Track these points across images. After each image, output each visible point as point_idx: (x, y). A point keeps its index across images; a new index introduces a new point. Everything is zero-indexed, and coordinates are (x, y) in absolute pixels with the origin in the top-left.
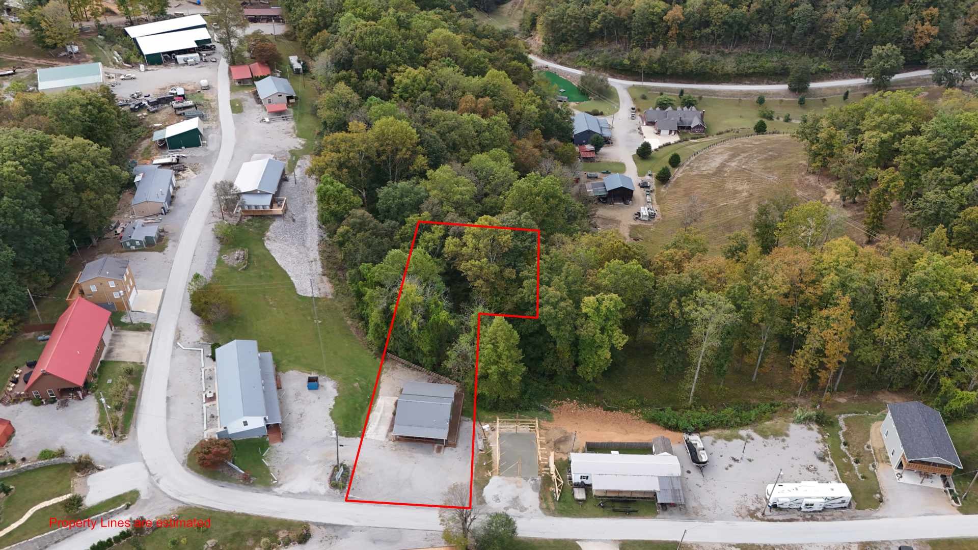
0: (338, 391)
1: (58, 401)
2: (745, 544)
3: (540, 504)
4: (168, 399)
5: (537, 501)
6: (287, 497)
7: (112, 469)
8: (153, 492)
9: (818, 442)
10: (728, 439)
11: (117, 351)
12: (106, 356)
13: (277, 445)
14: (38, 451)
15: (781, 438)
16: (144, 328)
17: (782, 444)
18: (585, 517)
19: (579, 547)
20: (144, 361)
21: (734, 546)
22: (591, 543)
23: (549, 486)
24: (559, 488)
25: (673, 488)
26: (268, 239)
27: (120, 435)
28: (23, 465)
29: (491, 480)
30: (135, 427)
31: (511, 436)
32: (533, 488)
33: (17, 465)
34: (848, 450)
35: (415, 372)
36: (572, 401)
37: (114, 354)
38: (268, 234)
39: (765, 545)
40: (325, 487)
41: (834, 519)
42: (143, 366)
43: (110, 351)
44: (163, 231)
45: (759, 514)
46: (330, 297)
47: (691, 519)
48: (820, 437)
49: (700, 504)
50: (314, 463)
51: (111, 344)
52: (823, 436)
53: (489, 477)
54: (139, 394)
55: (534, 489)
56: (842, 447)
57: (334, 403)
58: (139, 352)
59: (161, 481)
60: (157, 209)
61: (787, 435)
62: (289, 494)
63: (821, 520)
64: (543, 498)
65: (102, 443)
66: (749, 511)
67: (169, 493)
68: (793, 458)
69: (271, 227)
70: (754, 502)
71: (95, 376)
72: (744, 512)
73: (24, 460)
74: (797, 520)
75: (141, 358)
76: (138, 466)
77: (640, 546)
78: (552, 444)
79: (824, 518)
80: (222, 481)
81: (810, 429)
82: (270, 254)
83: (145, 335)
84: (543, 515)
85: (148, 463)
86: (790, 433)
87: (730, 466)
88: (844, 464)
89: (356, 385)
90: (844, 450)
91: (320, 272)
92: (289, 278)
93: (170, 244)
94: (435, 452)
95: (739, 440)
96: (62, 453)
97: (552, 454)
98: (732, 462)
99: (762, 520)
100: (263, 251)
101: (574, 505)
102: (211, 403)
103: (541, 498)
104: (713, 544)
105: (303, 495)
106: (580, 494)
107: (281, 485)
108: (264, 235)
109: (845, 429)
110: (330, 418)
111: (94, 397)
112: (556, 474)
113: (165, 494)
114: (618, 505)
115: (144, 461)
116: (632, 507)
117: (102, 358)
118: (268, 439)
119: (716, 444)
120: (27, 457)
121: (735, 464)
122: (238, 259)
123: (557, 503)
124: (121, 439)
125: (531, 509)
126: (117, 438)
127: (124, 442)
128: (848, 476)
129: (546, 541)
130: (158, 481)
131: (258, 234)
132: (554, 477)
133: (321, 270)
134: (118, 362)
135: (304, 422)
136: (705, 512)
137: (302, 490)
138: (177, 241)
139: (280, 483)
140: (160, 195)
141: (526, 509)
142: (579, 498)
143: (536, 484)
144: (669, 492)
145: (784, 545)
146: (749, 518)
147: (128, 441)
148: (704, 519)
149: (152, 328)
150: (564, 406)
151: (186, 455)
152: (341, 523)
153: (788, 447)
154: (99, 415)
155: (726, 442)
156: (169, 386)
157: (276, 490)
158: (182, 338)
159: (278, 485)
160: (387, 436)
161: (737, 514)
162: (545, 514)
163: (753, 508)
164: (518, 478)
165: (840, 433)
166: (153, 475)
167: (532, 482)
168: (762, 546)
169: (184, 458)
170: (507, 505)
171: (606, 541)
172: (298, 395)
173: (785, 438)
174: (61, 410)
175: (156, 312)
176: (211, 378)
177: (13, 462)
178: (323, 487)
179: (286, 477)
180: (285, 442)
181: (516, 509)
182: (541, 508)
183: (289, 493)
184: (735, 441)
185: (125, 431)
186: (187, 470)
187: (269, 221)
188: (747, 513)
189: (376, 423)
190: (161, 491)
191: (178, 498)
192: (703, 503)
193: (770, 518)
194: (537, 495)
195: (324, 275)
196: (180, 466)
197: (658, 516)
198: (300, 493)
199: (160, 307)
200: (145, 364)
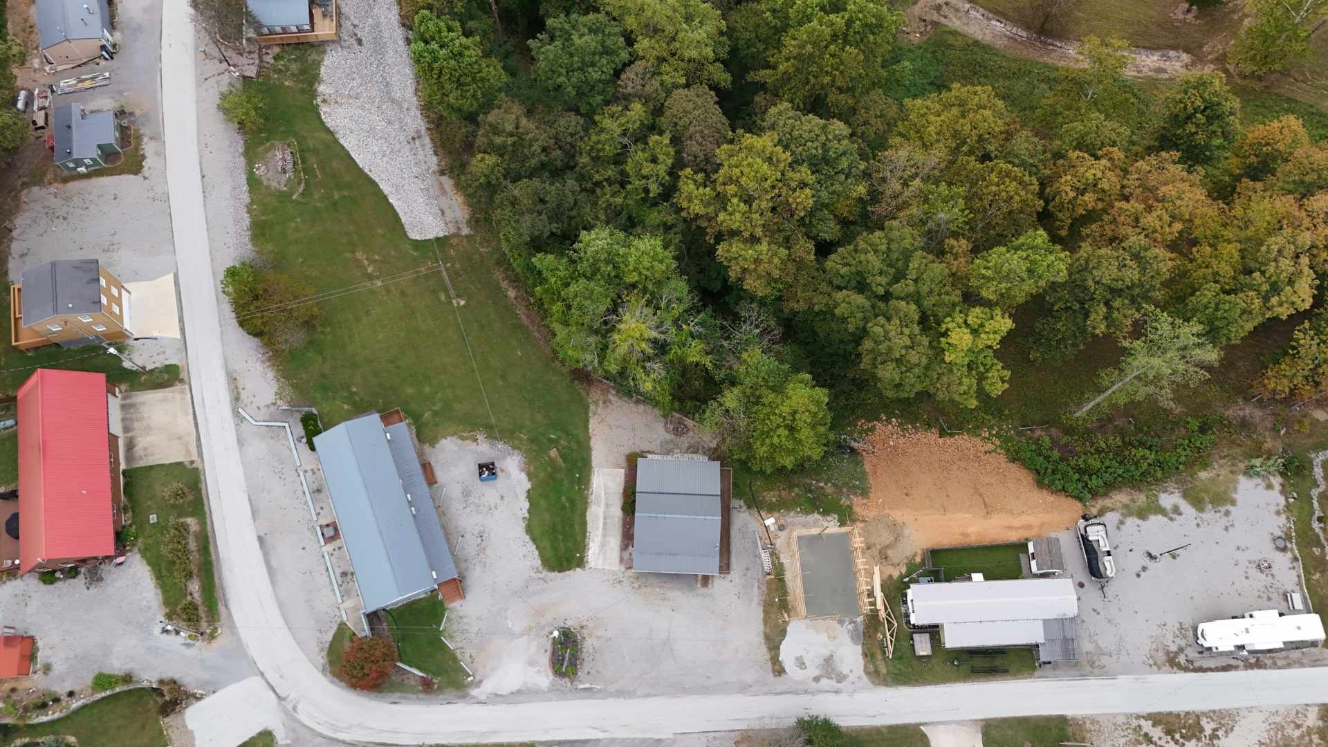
0: (530, 476)
1: (83, 570)
2: (1159, 713)
3: (866, 667)
4: (261, 539)
5: (861, 660)
6: (494, 703)
7: (217, 694)
8: (294, 731)
9: (1278, 513)
10: (1142, 514)
11: (142, 442)
12: (129, 459)
13: (456, 605)
14: (89, 679)
15: (1223, 509)
16: (168, 377)
17: (1224, 521)
18: (930, 683)
19: (925, 736)
20: (195, 457)
21: (1143, 717)
22: (942, 727)
23: (876, 631)
24: (891, 635)
25: (1064, 637)
26: (324, 101)
27: (208, 631)
28: (75, 704)
29: (788, 629)
30: (226, 606)
31: (812, 539)
32: (852, 638)
33: (64, 704)
34: (1324, 530)
35: (641, 407)
36: (889, 421)
37: (138, 450)
38: (322, 88)
39: (1188, 713)
40: (547, 677)
41: (1289, 666)
42: (197, 469)
43: (130, 446)
44: (123, 112)
45: (1182, 659)
46: (465, 231)
47: (1083, 676)
48: (1282, 500)
49: (1098, 646)
50: (522, 635)
51: (126, 429)
52: (1287, 500)
53: (786, 623)
54: (210, 534)
55: (854, 638)
56: (1316, 525)
57: (527, 505)
58: (180, 438)
59: (299, 707)
60: (93, 48)
61: (1233, 503)
62: (496, 698)
63: (1270, 668)
64: (868, 655)
65: (184, 647)
66: (1168, 653)
67: (319, 729)
68: (1238, 548)
69: (323, 69)
70: (1176, 636)
71: (125, 509)
72: (1161, 657)
73: (71, 694)
74: (1236, 668)
75: (188, 452)
76: (253, 684)
77: (1010, 726)
78: (875, 552)
79: (1275, 664)
80: (392, 692)
81: (1270, 487)
82: (336, 141)
83: (178, 396)
84: (871, 685)
85: (272, 677)
86: (1238, 496)
87: (1144, 569)
88: (1314, 558)
89: (553, 453)
90: (1317, 530)
91: (434, 168)
92: (385, 198)
93: (148, 148)
94: (699, 586)
95: (1160, 517)
96: (127, 679)
97: (877, 569)
98: (1147, 562)
99: (1186, 670)
100: (323, 135)
101: (915, 662)
102: (337, 543)
103: (865, 655)
104: (1114, 715)
105: (520, 695)
106: (923, 646)
107: (481, 682)
108: (313, 94)
109: (1322, 488)
110: (527, 538)
111: (138, 556)
112: (886, 609)
113: (313, 730)
114: (978, 662)
115: (262, 674)
116: (998, 662)
117: (123, 467)
118: (440, 597)
119: (1122, 527)
120: (76, 689)
121: (1151, 564)
122: (284, 171)
123: (890, 663)
124: (212, 637)
125: (852, 677)
126: (207, 637)
127: (219, 639)
128: (1317, 581)
129: (877, 731)
130: (294, 709)
131: (303, 91)
132: (882, 614)
133: (435, 159)
134: (151, 468)
135: (488, 552)
136: (1104, 660)
137: (515, 689)
138: (157, 137)
139: (478, 678)
140: (88, 18)
141: (845, 677)
142: (922, 653)
143: (856, 630)
144: (1058, 643)
145: (1214, 712)
146: (1168, 667)
147: (223, 639)
148: (1104, 673)
149: (183, 375)
150: (878, 431)
151: (324, 653)
152: (583, 737)
153: (1232, 525)
154: (159, 592)
155: (1139, 522)
156: (255, 513)
157: (475, 692)
158: (244, 395)
159: (478, 684)
160: (621, 560)
161: (1151, 662)
162: (873, 682)
163: (1173, 648)
164: (829, 622)
165: (1315, 493)
166: (284, 699)
167: (851, 627)
168: (1182, 714)
169: (322, 661)
170: (817, 673)
171: (961, 723)
172: (466, 494)
173: (1230, 507)
174: (93, 590)
175: (178, 335)
176: (318, 491)
177: (57, 700)
178: (543, 677)
179: (484, 666)
180: (467, 596)
181: (831, 678)
182: (867, 673)
183: (497, 695)
184: (1153, 518)
185: (213, 615)
186: (332, 682)
187: (314, 56)
188: (1164, 658)
189: (600, 532)
190: (304, 725)
191: (335, 736)
192: (1102, 645)
193: (1196, 664)
194: (859, 649)
195: (442, 173)
196: (320, 675)
197: (1036, 674)
198: (512, 693)
199: (181, 320)
200: (198, 464)
